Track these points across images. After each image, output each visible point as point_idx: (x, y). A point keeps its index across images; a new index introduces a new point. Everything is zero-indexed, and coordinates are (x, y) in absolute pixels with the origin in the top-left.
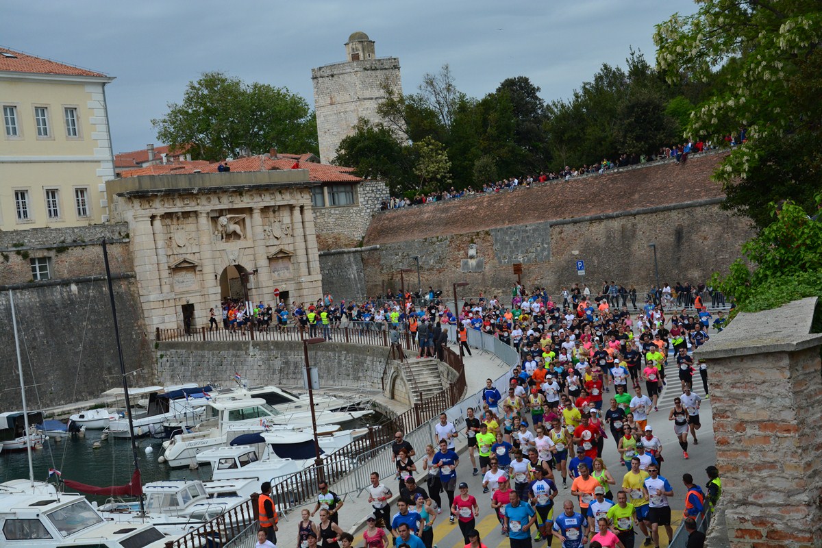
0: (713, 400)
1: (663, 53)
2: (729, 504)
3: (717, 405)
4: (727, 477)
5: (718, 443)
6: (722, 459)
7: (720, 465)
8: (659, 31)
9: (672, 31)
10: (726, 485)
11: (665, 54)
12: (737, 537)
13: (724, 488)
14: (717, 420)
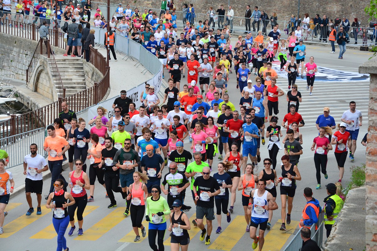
0: (371, 113)
2: (371, 211)
3: (374, 118)
4: (373, 186)
5: (369, 153)
6: (370, 168)
7: (368, 174)
10: (370, 192)
12: (374, 241)
13: (368, 195)
14: (372, 132)
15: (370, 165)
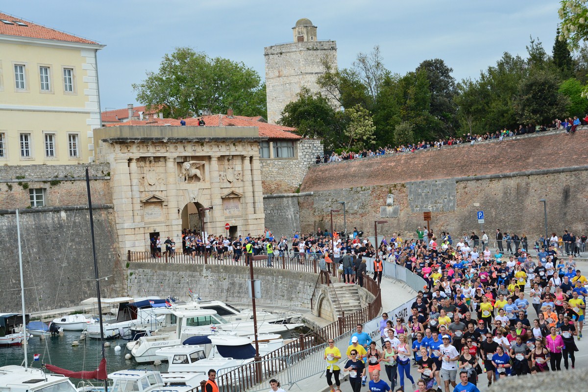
1: (567, 24)
8: (564, 7)
9: (575, 6)
11: (569, 25)
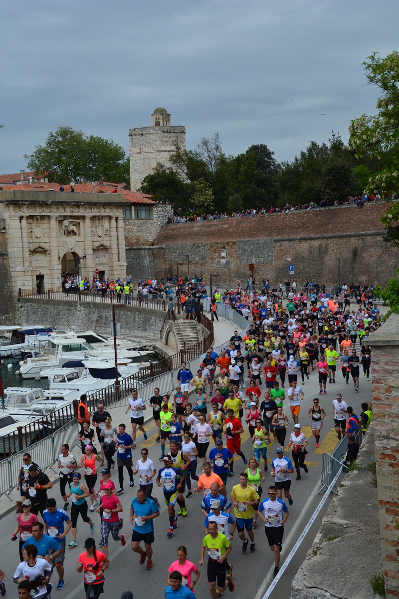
0: (373, 371)
1: (355, 139)
2: (378, 438)
3: (375, 375)
4: (378, 421)
5: (374, 399)
6: (376, 409)
8: (353, 125)
9: (361, 125)
10: (376, 426)
11: (356, 140)
12: (381, 458)
13: (375, 428)
14: (375, 384)
15: (375, 407)
